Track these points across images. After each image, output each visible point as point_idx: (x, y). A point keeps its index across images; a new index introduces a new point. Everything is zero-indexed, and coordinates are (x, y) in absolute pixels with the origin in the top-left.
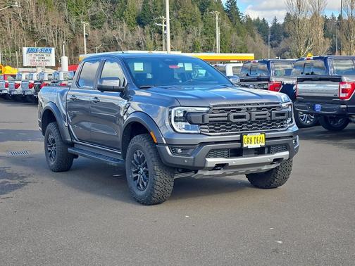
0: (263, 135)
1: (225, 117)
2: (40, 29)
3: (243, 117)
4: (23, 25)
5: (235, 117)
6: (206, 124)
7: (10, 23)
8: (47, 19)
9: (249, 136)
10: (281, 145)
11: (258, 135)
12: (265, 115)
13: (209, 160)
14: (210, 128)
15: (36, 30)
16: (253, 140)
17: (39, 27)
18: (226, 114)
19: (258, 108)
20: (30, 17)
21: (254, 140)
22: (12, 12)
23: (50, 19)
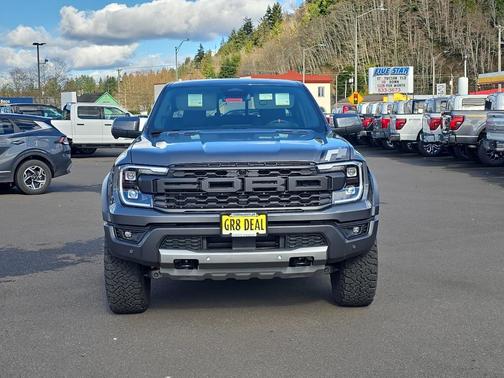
0: (263, 217)
1: (194, 183)
2: (455, 39)
3: (230, 184)
4: (431, 35)
5: (212, 185)
6: (162, 194)
7: (413, 33)
8: (465, 24)
9: (234, 217)
10: (309, 235)
11: (254, 217)
12: (275, 182)
13: (163, 252)
14: (168, 201)
15: (448, 41)
16: (242, 224)
17: (453, 37)
18: (195, 180)
19: (260, 172)
20: (441, 23)
21: (245, 224)
22: (415, 18)
23: (469, 23)
